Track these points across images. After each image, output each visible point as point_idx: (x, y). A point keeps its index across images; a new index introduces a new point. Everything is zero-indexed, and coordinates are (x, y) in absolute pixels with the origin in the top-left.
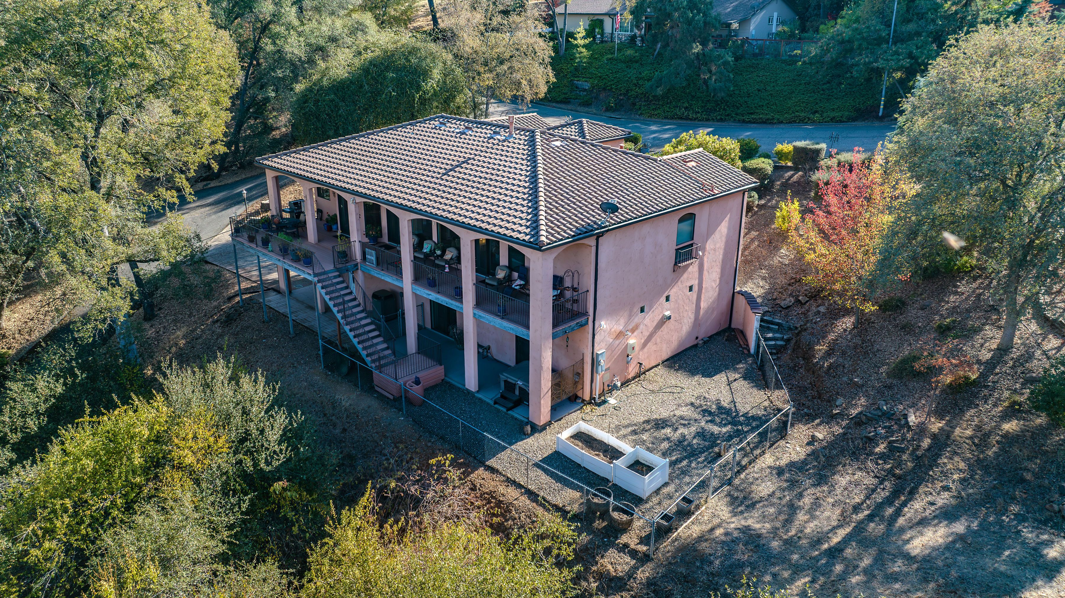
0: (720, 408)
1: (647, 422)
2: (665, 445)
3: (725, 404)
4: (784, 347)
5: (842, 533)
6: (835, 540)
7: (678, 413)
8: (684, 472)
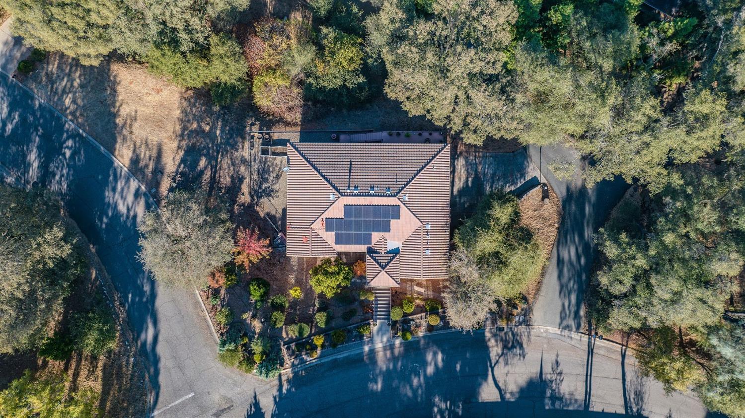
0: (271, 196)
1: (281, 175)
2: (271, 169)
3: (271, 198)
4: (273, 240)
5: (219, 160)
6: (219, 156)
7: (278, 185)
8: (260, 162)
